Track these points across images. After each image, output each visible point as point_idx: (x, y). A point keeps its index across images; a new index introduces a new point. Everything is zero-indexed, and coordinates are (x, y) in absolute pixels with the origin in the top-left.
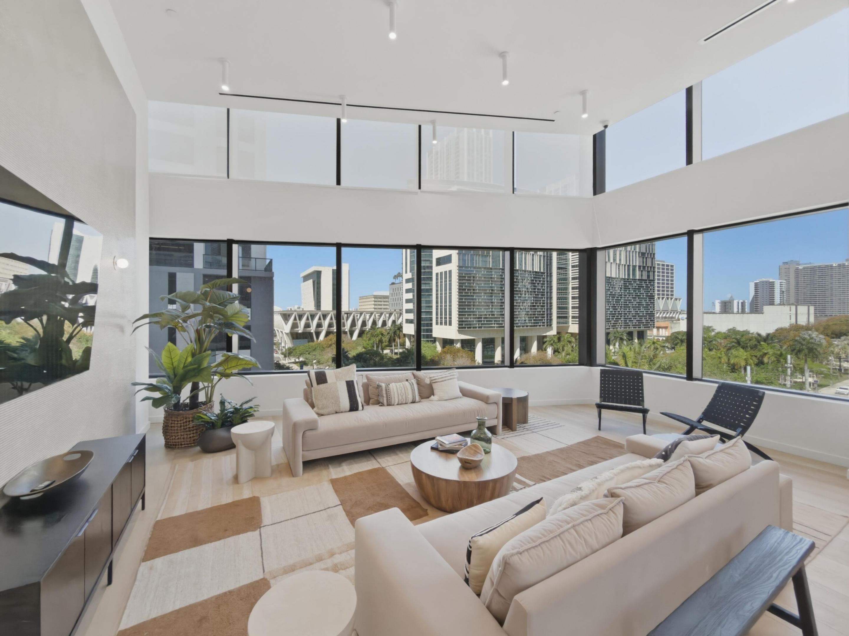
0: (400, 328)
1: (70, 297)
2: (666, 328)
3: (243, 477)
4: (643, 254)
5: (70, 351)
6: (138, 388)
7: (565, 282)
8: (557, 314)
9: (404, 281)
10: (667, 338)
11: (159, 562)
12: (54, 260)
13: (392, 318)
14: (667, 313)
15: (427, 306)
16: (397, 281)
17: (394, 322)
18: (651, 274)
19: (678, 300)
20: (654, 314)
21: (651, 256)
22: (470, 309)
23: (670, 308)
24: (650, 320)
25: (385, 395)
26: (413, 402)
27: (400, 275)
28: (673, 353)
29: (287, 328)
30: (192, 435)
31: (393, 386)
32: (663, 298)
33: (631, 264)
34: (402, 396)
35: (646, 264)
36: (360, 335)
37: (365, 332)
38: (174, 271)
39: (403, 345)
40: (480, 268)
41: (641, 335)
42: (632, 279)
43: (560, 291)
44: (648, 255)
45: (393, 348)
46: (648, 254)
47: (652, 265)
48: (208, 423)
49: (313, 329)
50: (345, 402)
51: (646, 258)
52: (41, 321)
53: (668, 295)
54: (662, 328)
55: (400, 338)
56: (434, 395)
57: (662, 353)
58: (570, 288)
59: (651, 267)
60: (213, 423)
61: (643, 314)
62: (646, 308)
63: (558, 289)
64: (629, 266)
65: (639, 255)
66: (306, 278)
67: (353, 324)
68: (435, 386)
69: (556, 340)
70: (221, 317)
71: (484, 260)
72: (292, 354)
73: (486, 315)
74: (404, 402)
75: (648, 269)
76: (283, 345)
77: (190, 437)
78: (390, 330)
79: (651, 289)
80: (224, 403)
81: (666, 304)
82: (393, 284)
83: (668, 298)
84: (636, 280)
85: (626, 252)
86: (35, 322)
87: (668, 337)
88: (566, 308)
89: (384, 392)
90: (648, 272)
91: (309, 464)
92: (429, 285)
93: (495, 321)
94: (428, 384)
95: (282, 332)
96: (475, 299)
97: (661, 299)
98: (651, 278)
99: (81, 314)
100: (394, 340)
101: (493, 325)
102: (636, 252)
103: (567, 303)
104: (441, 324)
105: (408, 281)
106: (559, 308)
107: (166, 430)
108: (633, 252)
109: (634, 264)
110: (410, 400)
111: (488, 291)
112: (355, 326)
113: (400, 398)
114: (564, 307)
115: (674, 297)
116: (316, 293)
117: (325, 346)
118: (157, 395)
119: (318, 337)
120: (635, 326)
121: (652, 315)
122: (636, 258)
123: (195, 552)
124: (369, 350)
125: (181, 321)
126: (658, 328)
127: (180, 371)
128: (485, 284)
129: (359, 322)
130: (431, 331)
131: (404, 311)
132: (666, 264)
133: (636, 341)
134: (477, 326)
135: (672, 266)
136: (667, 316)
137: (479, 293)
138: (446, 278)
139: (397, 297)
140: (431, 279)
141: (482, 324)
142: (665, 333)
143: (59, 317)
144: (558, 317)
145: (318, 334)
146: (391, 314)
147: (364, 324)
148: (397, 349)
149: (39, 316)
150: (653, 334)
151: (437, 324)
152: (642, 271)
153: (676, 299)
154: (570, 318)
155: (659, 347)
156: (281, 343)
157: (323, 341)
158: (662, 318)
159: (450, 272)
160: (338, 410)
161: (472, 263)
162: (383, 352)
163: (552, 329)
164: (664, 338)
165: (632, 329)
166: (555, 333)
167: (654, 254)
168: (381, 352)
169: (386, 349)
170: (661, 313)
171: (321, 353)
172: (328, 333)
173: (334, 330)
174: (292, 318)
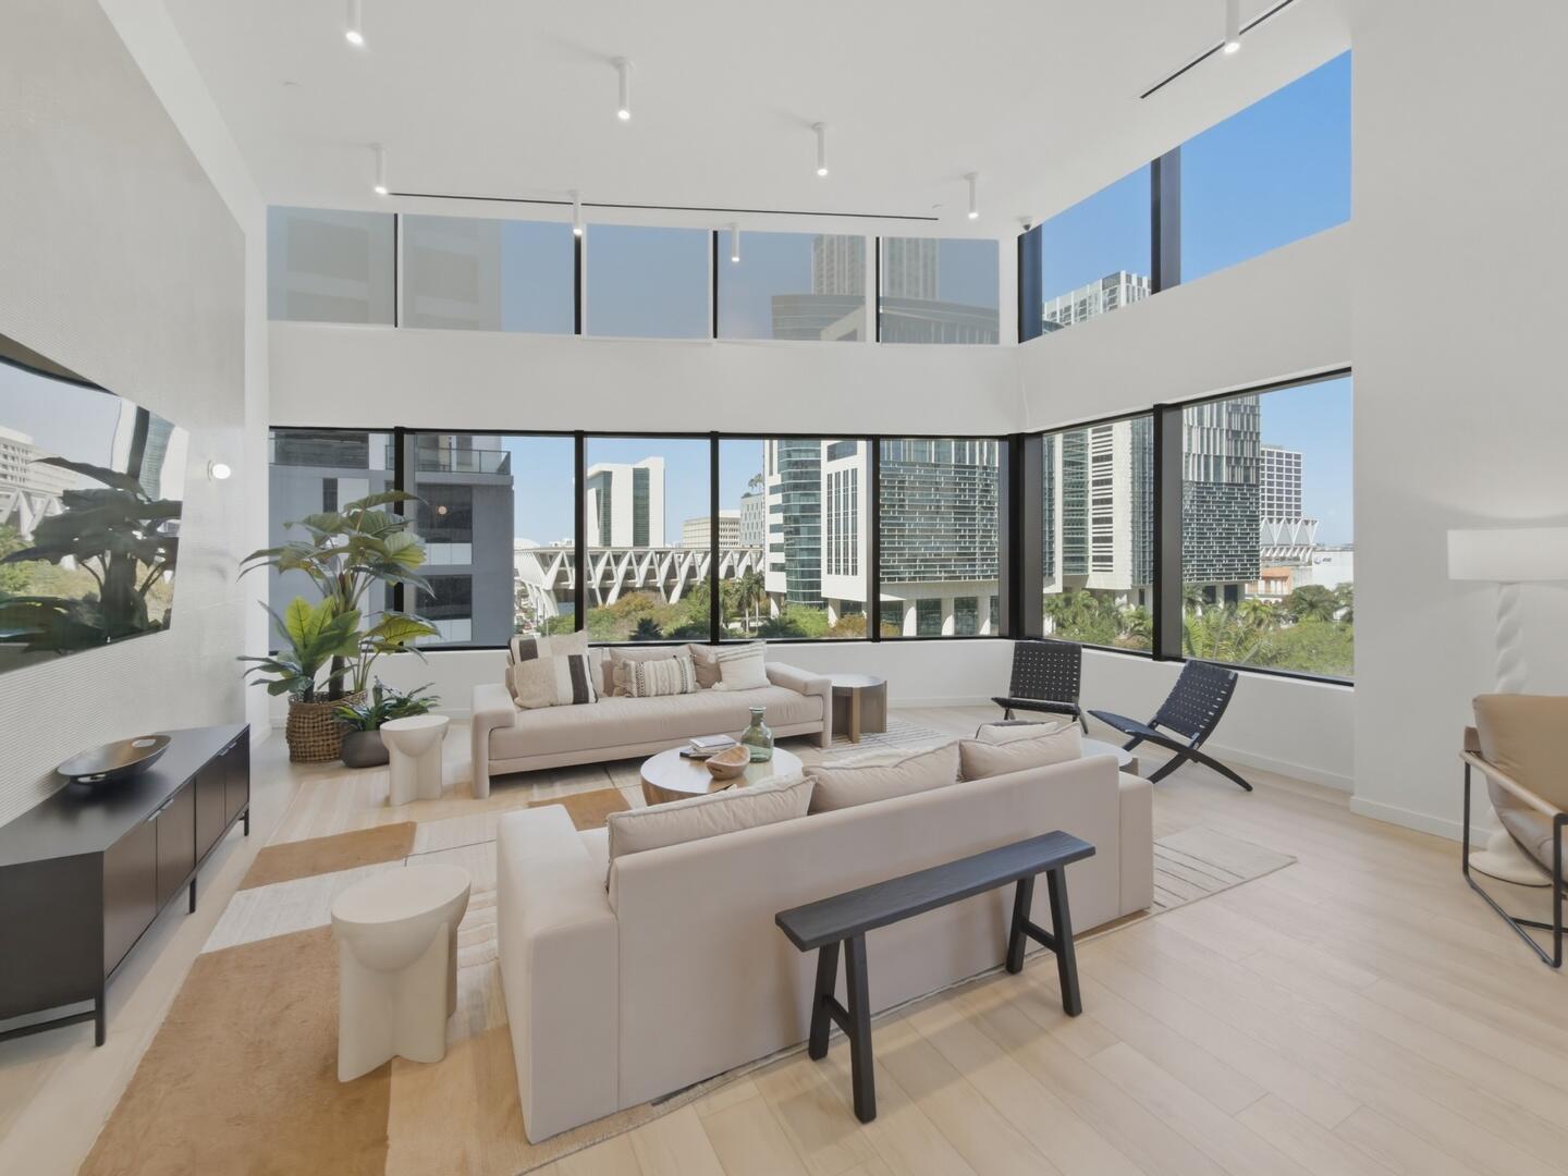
0: (760, 581)
1: (146, 523)
2: (1284, 579)
3: (398, 798)
4: (1236, 434)
5: (144, 608)
6: (249, 665)
7: (1079, 489)
8: (1064, 552)
9: (767, 491)
10: (1286, 598)
11: (260, 891)
12: (121, 466)
13: (746, 561)
14: (1288, 549)
15: (809, 539)
16: (755, 491)
17: (749, 568)
18: (1252, 472)
19: (1310, 524)
20: (1258, 551)
21: (1251, 437)
22: (894, 543)
23: (1294, 542)
24: (1251, 565)
25: (634, 680)
26: (684, 692)
27: (759, 479)
28: (1292, 629)
29: (548, 580)
30: (330, 742)
31: (649, 666)
32: (1279, 520)
33: (1212, 453)
34: (664, 682)
35: (1242, 453)
36: (684, 594)
37: (694, 589)
38: (333, 476)
39: (766, 612)
40: (914, 464)
41: (1233, 594)
42: (1214, 484)
43: (1071, 508)
44: (1245, 437)
45: (747, 618)
46: (1245, 433)
47: (1254, 454)
48: (354, 721)
49: (595, 582)
50: (566, 688)
51: (1242, 442)
52: (103, 561)
53: (1289, 514)
54: (1276, 579)
55: (759, 600)
56: (720, 680)
57: (1271, 628)
58: (1090, 502)
59: (1251, 460)
60: (363, 722)
61: (1236, 551)
62: (1242, 540)
63: (1066, 504)
64: (1207, 457)
65: (1227, 436)
67: (672, 573)
68: (723, 667)
69: (1061, 603)
70: (379, 554)
71: (920, 448)
72: (557, 630)
73: (924, 555)
74: (667, 692)
75: (1245, 463)
76: (540, 613)
77: (328, 745)
78: (742, 584)
79: (1251, 503)
80: (381, 690)
81: (1286, 533)
82: (748, 495)
83: (1289, 521)
84: (1222, 484)
85: (1202, 429)
86: (94, 562)
87: (1287, 596)
88: (1083, 541)
89: (633, 674)
90: (1247, 469)
91: (500, 781)
92: (813, 498)
93: (941, 566)
94: (712, 665)
95: (538, 588)
96: (904, 525)
97: (1275, 522)
98: (1252, 481)
99: (162, 551)
100: (749, 605)
101: (938, 575)
102: (1221, 430)
103: (1084, 531)
104: (838, 572)
105: (774, 490)
106: (1066, 541)
107: (293, 733)
108: (1215, 430)
109: (1218, 454)
110: (678, 688)
111: (928, 509)
112: (675, 577)
113: (660, 684)
114: (1077, 539)
115: (1303, 518)
116: (601, 513)
117: (617, 615)
118: (278, 677)
119: (604, 599)
120: (1219, 576)
121: (1253, 554)
122: (1221, 443)
123: (310, 882)
124: (702, 622)
125: (315, 561)
126: (1268, 579)
127: (313, 639)
128: (921, 495)
129: (682, 568)
130: (818, 586)
131: (767, 548)
132: (1284, 452)
133: (1221, 605)
134: (907, 575)
135: (1298, 457)
136: (1288, 555)
137: (909, 512)
138: (846, 483)
139: (755, 522)
140: (818, 486)
141: (916, 572)
142: (1282, 589)
143: (129, 555)
144: (1065, 559)
145: (605, 592)
146: (743, 554)
147: (692, 572)
148: (754, 620)
149: (100, 552)
150: (1255, 591)
151: (829, 572)
152: (1233, 467)
153: (1307, 522)
154: (1091, 559)
155: (1264, 615)
156: (536, 610)
157: (614, 606)
158: (1277, 559)
159: (855, 471)
160: (553, 701)
161: (897, 455)
162: (727, 626)
163: (1053, 582)
164: (1280, 600)
165: (1213, 581)
166: (1061, 591)
167: (1258, 434)
168: (724, 626)
169: (734, 621)
170: (1274, 550)
171: (610, 628)
172: (624, 591)
173: (635, 583)
174: (557, 562)
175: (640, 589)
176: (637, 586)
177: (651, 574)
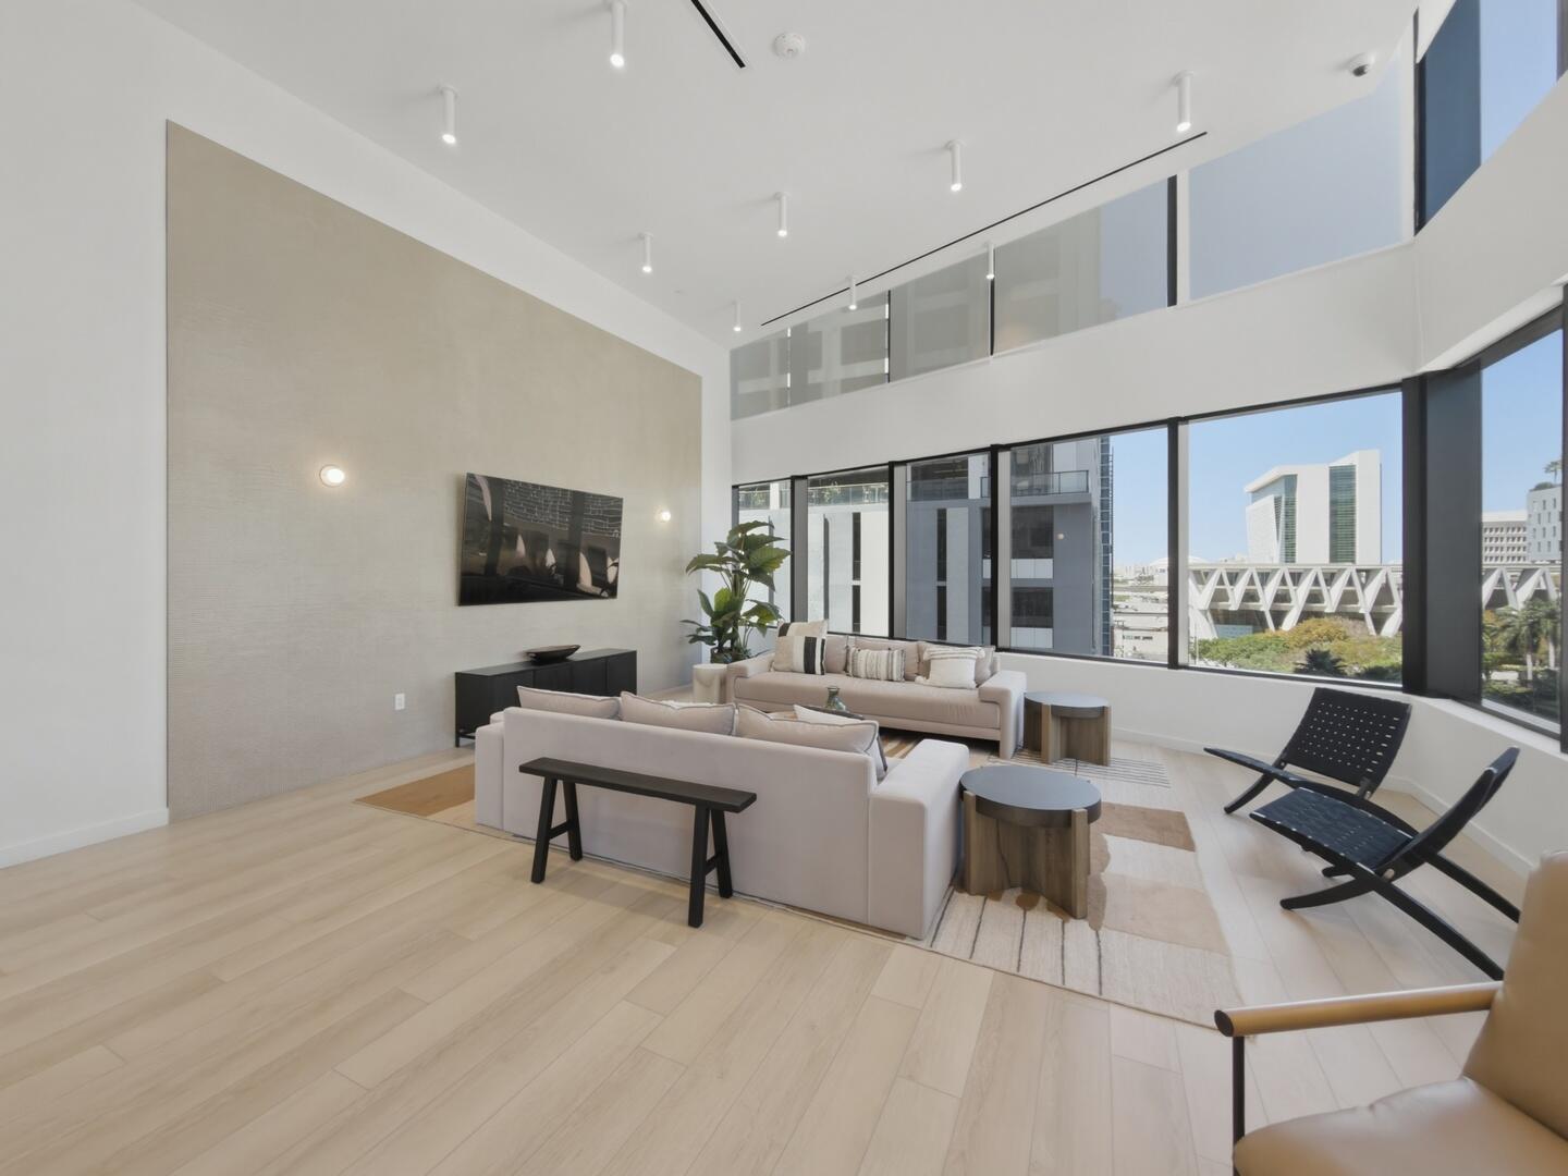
25: (851, 662)
26: (890, 680)
29: (1204, 600)
31: (863, 654)
34: (872, 667)
38: (943, 507)
49: (1265, 604)
50: (799, 660)
66: (1258, 493)
68: (932, 665)
89: (851, 658)
94: (925, 661)
95: (1192, 608)
100: (1534, 648)
110: (884, 675)
112: (1391, 602)
113: (868, 669)
116: (1282, 525)
117: (1292, 644)
119: (1278, 623)
145: (1278, 617)
146: (1527, 573)
157: (1289, 632)
160: (792, 667)
171: (1277, 658)
172: (1306, 615)
173: (1325, 608)
174: (1214, 579)
175: (1329, 615)
176: (1327, 611)
177: (1349, 597)
